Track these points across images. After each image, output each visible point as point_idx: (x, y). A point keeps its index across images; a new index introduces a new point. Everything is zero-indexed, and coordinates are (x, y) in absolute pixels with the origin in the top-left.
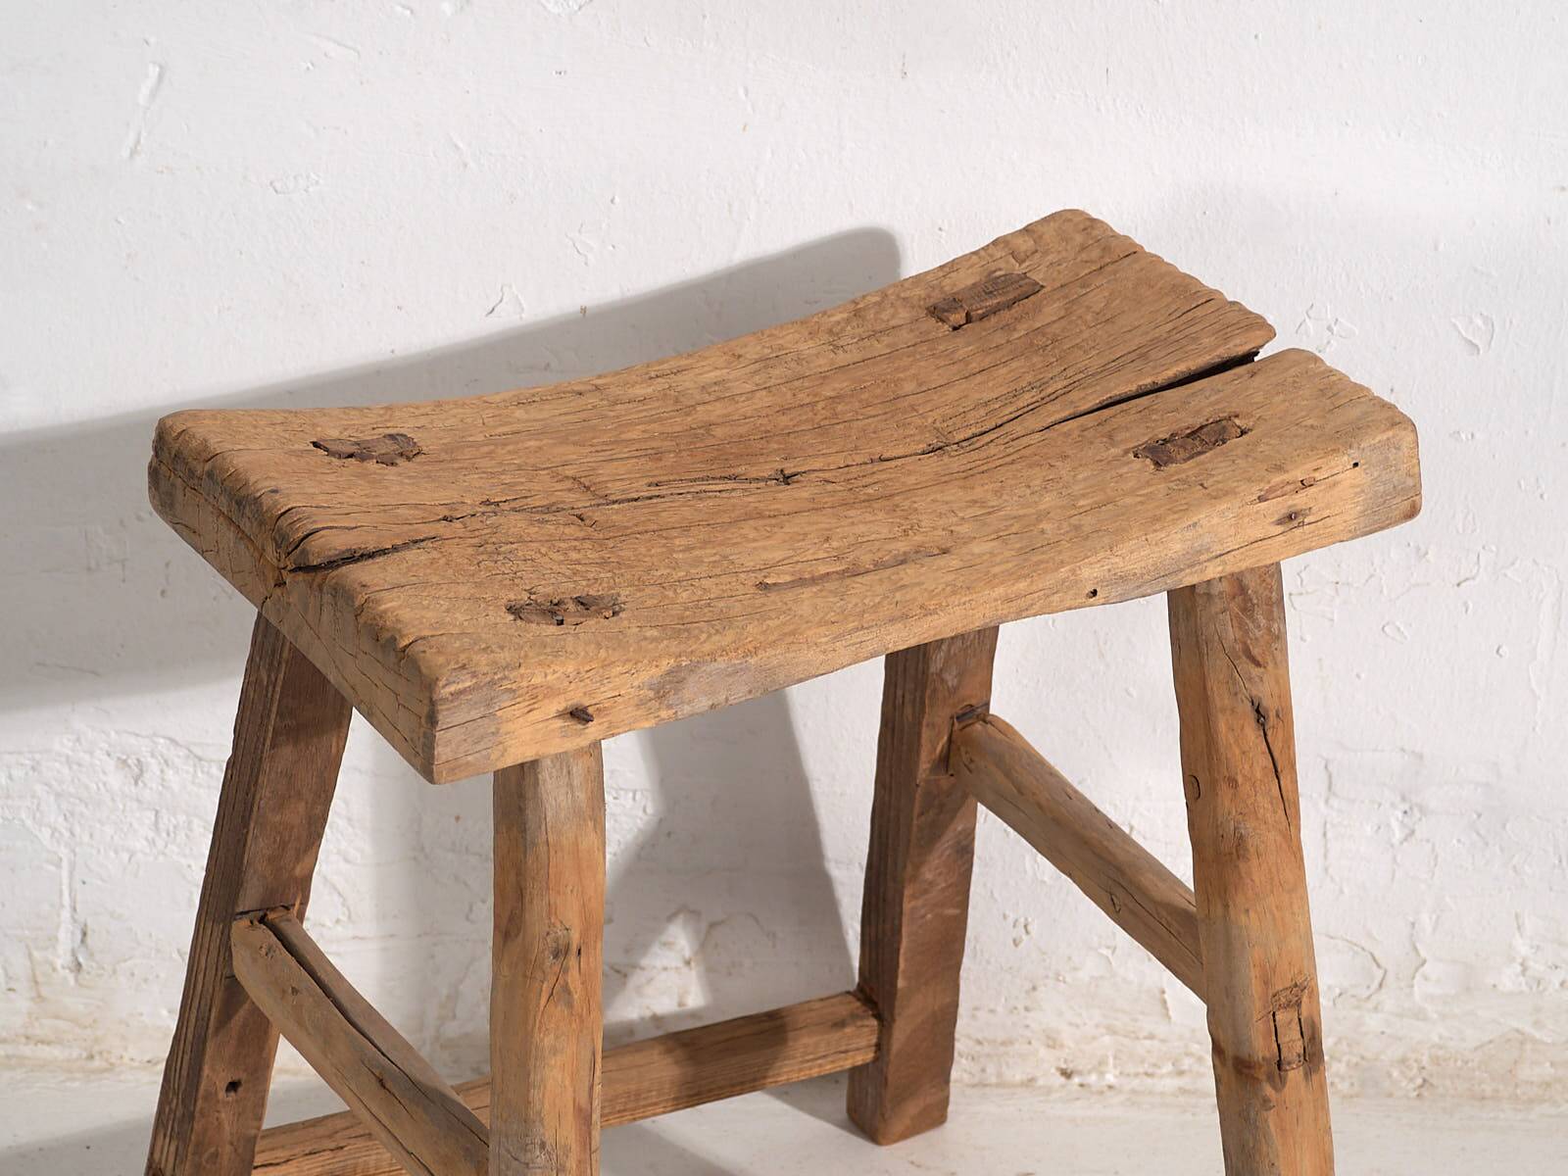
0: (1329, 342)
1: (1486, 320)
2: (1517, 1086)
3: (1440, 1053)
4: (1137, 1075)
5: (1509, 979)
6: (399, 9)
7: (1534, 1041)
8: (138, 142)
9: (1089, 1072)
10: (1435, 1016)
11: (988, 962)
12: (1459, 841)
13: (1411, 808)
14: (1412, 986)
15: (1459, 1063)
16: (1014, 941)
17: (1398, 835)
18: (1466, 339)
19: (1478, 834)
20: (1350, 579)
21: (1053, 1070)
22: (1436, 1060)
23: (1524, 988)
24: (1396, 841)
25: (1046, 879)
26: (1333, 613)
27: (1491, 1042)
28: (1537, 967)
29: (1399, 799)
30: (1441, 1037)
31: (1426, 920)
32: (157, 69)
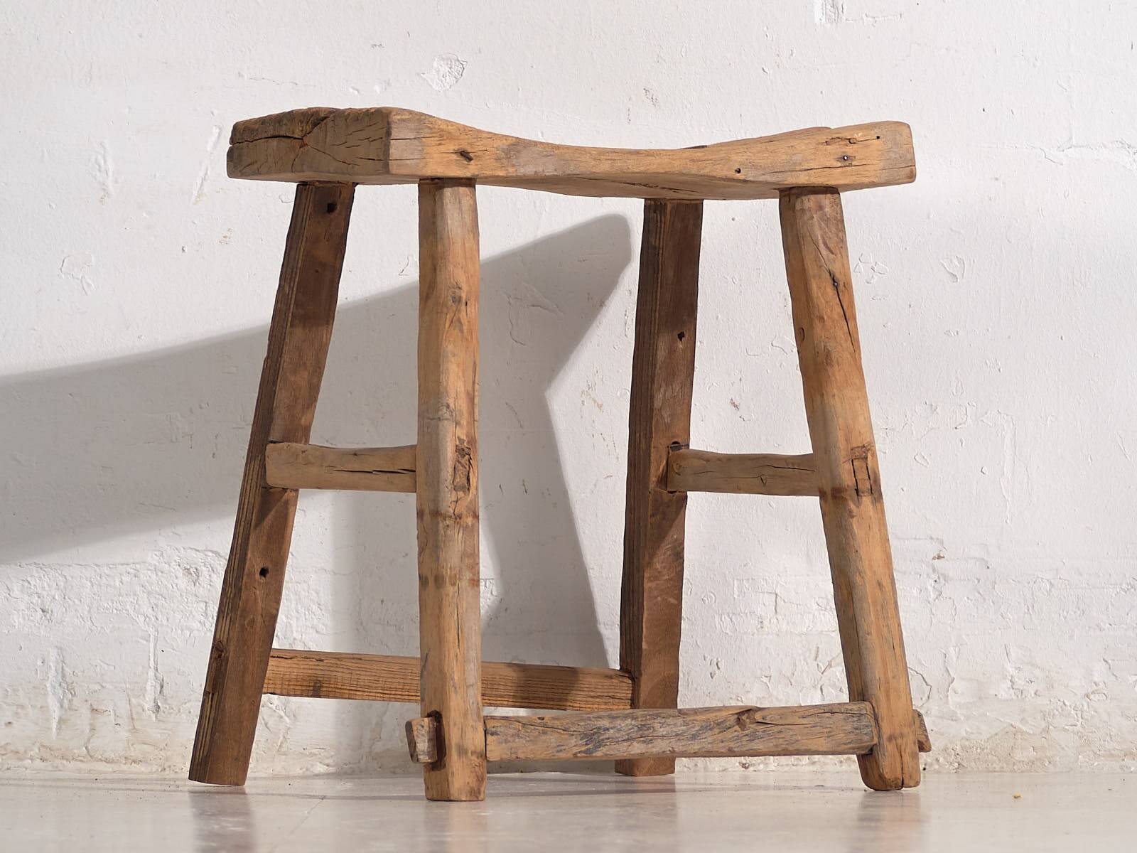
0: (873, 277)
1: (960, 260)
2: (1014, 764)
3: (967, 743)
4: (787, 765)
5: (1004, 691)
6: (351, 90)
7: (1022, 733)
8: (206, 174)
9: (759, 764)
10: (962, 718)
11: (696, 690)
12: (968, 598)
13: (939, 578)
14: (947, 696)
15: (979, 751)
16: (711, 674)
17: (933, 596)
18: (949, 272)
19: (979, 593)
20: (894, 426)
21: (738, 764)
22: (964, 748)
23: (1014, 697)
24: (931, 600)
25: (728, 632)
26: (885, 449)
27: (996, 734)
28: (1020, 683)
29: (931, 571)
30: (967, 732)
31: (952, 652)
32: (218, 130)
